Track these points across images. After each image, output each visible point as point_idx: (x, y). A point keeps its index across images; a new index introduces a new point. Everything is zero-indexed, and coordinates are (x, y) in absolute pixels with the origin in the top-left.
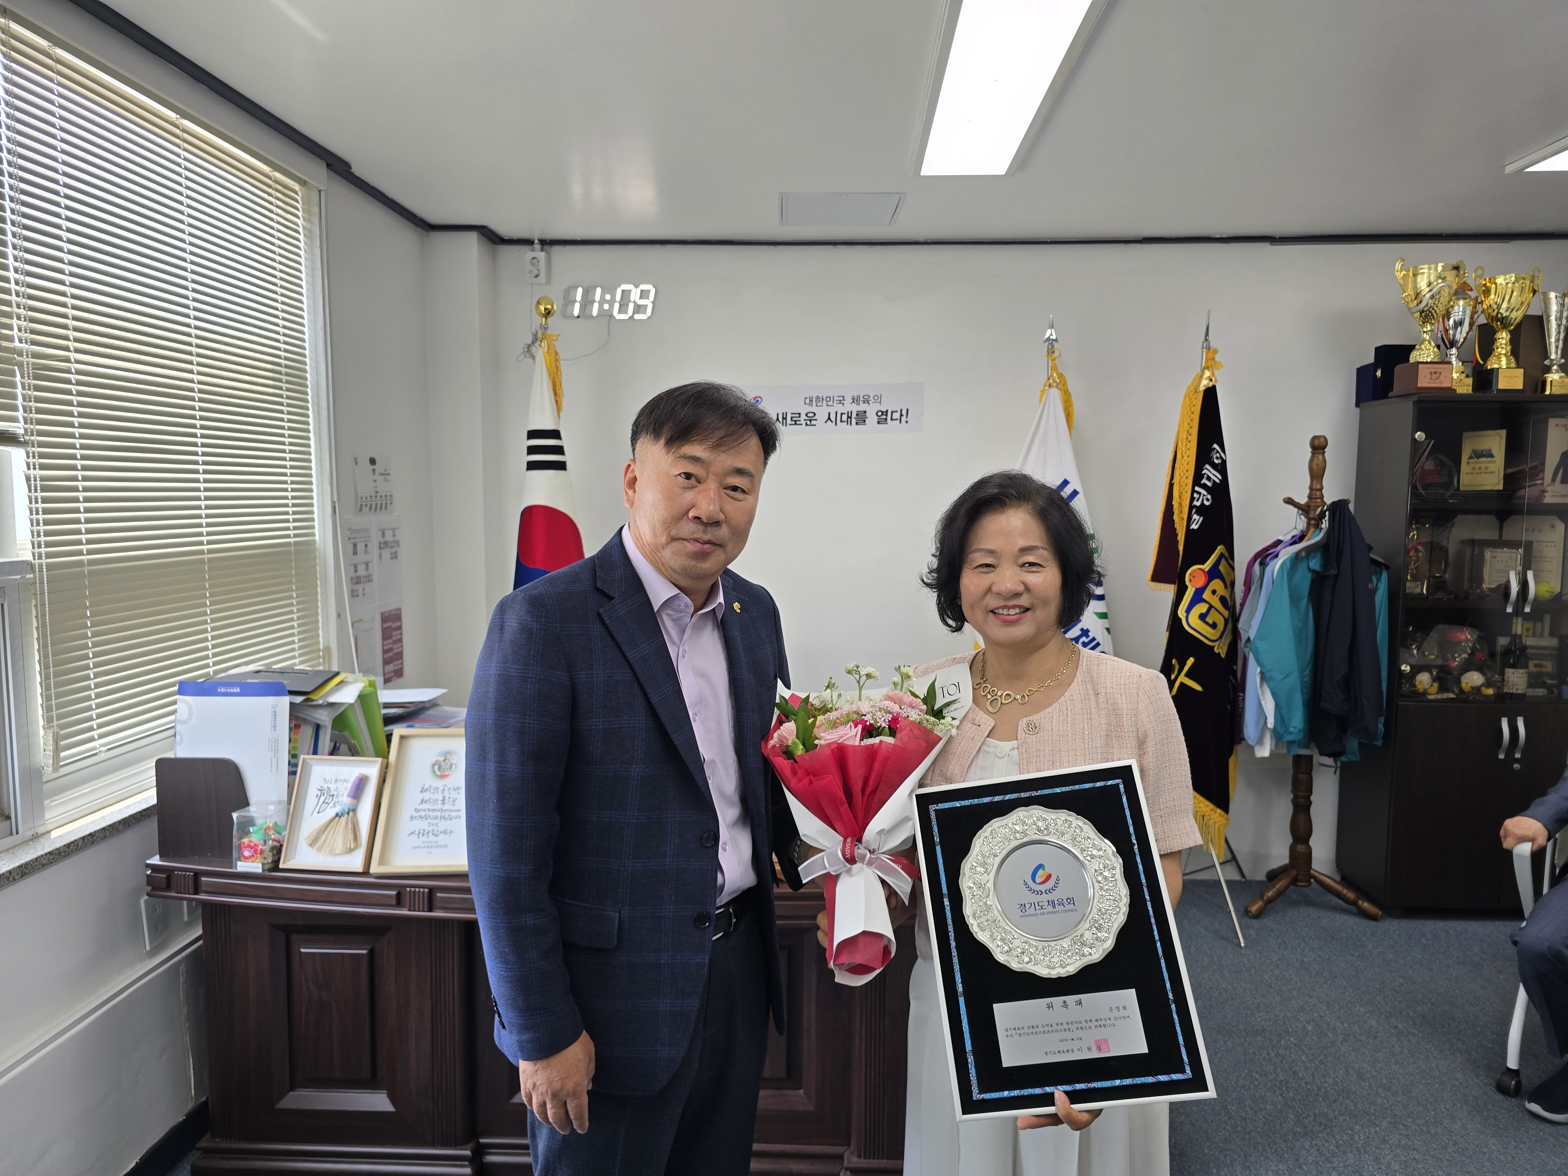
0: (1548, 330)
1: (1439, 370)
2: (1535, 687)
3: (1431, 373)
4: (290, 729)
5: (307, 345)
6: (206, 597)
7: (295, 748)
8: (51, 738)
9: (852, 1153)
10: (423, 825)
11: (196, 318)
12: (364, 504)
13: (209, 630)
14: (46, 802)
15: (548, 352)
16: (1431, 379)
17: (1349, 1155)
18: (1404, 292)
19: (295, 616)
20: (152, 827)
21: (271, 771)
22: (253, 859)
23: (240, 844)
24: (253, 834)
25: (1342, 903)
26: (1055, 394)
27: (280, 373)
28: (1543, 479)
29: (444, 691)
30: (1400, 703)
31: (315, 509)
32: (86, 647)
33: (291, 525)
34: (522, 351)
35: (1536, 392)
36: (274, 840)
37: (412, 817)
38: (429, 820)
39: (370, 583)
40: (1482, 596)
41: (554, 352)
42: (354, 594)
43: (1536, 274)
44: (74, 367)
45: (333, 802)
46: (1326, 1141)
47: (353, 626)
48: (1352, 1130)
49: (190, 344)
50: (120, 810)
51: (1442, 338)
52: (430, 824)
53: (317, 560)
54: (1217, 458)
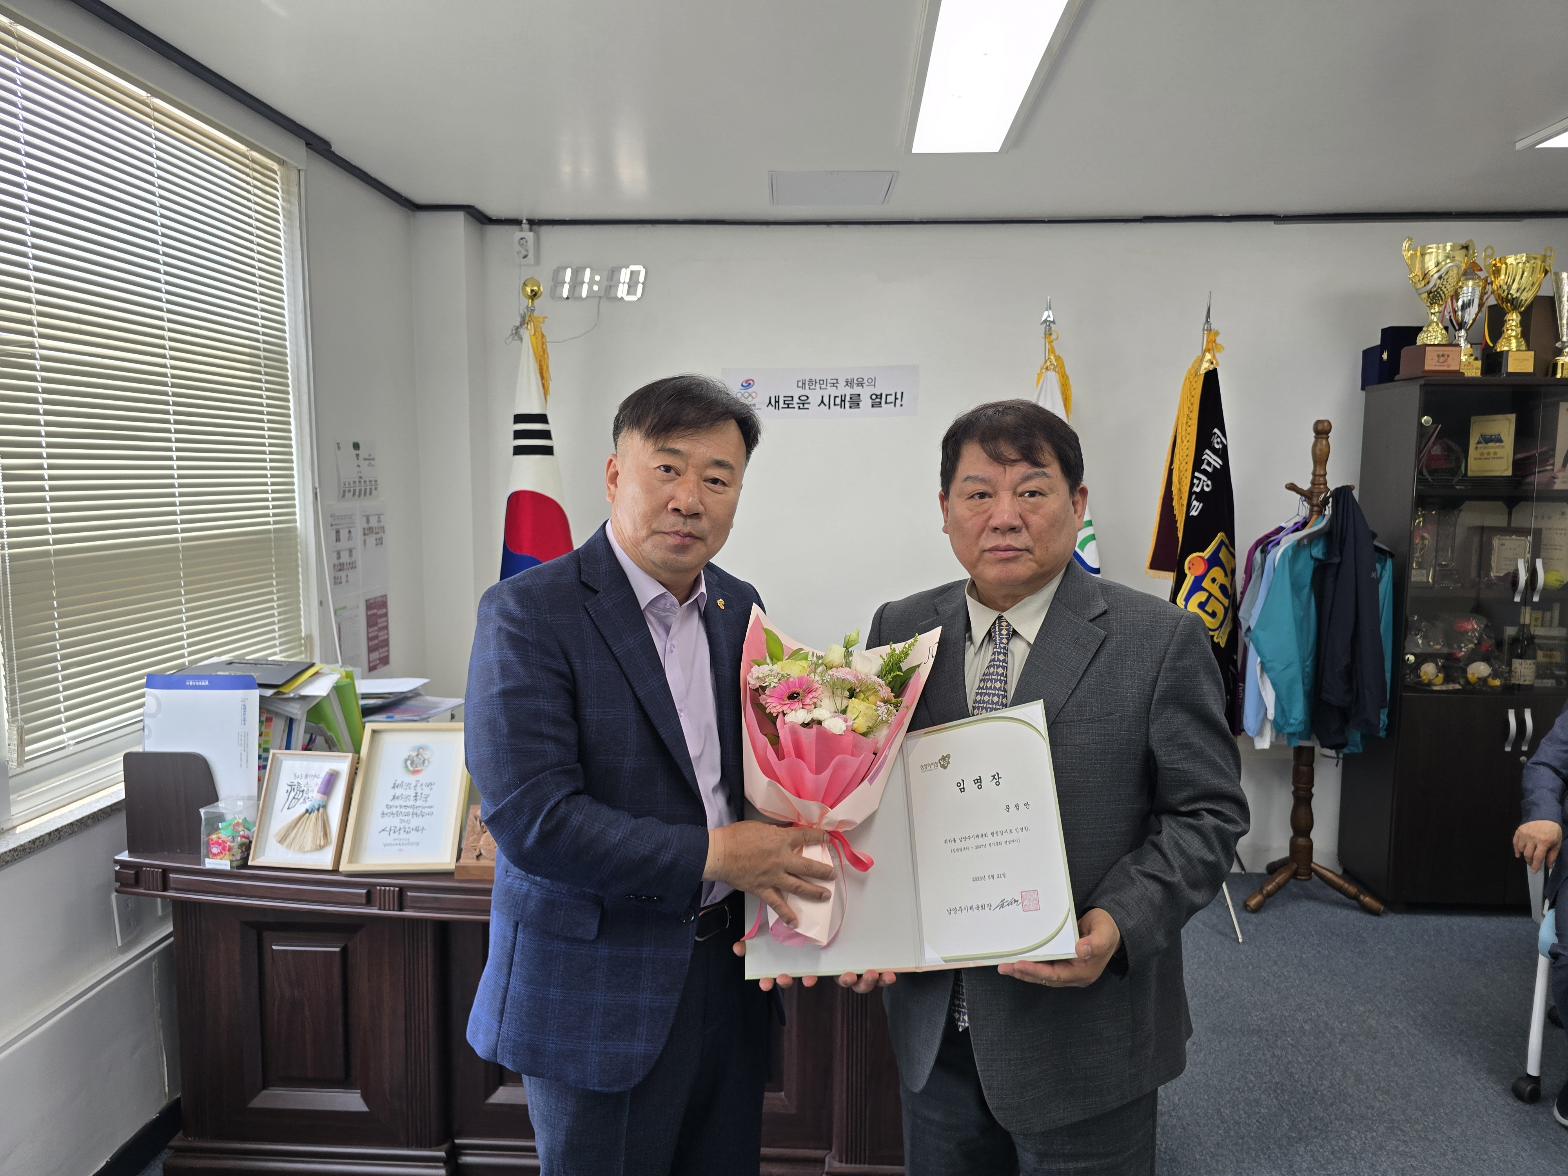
0: (1560, 311)
1: (1446, 353)
2: (1544, 678)
3: (1438, 356)
4: (260, 721)
5: (287, 328)
6: (180, 586)
7: (266, 742)
8: (15, 732)
9: (834, 1158)
10: (395, 822)
11: (168, 302)
12: (347, 489)
13: (184, 620)
14: (12, 797)
15: (535, 334)
16: (1438, 362)
17: (1345, 1161)
18: (1411, 272)
19: (275, 604)
20: (120, 823)
21: (241, 766)
22: (222, 856)
23: (208, 841)
24: (222, 831)
25: (1343, 897)
26: (1053, 377)
27: (258, 357)
28: (1553, 465)
29: (426, 681)
30: (1404, 694)
31: (296, 495)
32: (53, 639)
33: (271, 512)
34: (510, 333)
35: (1547, 375)
36: (242, 837)
37: (383, 814)
38: (401, 817)
39: (353, 570)
40: (1491, 584)
41: (540, 334)
42: (336, 581)
43: (1548, 253)
44: (38, 352)
45: (303, 798)
46: (1321, 1147)
47: (335, 613)
48: (1348, 1135)
49: (162, 328)
50: (90, 804)
51: (1451, 320)
52: (402, 821)
53: (299, 547)
54: (1218, 443)
